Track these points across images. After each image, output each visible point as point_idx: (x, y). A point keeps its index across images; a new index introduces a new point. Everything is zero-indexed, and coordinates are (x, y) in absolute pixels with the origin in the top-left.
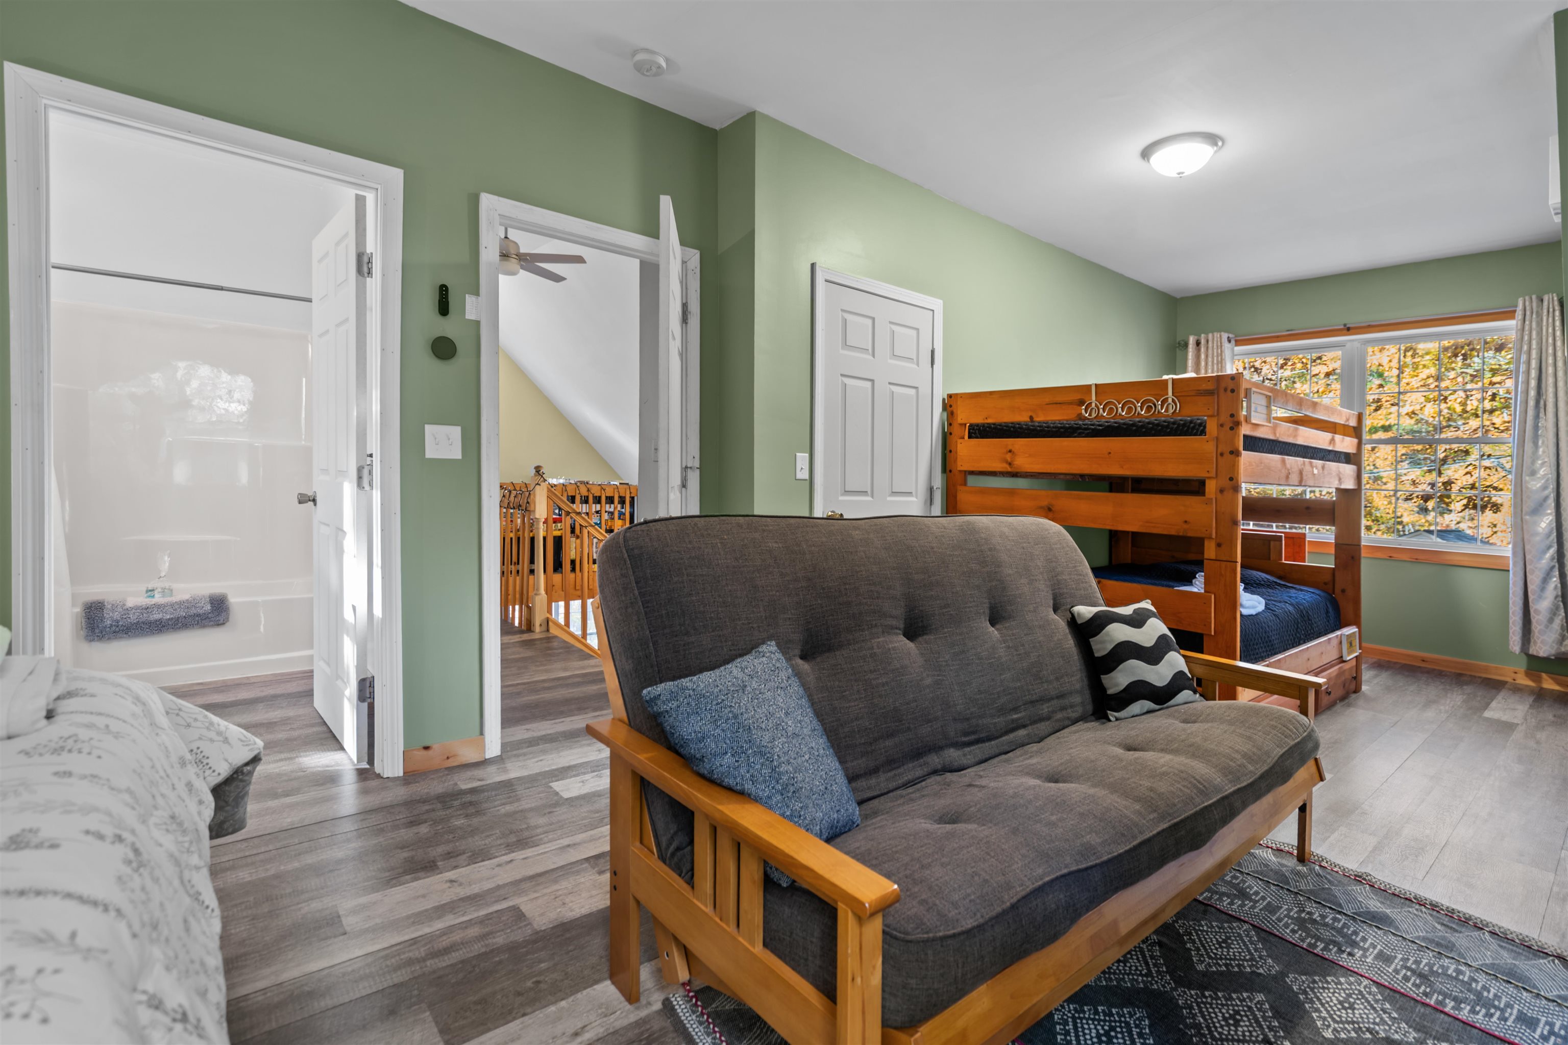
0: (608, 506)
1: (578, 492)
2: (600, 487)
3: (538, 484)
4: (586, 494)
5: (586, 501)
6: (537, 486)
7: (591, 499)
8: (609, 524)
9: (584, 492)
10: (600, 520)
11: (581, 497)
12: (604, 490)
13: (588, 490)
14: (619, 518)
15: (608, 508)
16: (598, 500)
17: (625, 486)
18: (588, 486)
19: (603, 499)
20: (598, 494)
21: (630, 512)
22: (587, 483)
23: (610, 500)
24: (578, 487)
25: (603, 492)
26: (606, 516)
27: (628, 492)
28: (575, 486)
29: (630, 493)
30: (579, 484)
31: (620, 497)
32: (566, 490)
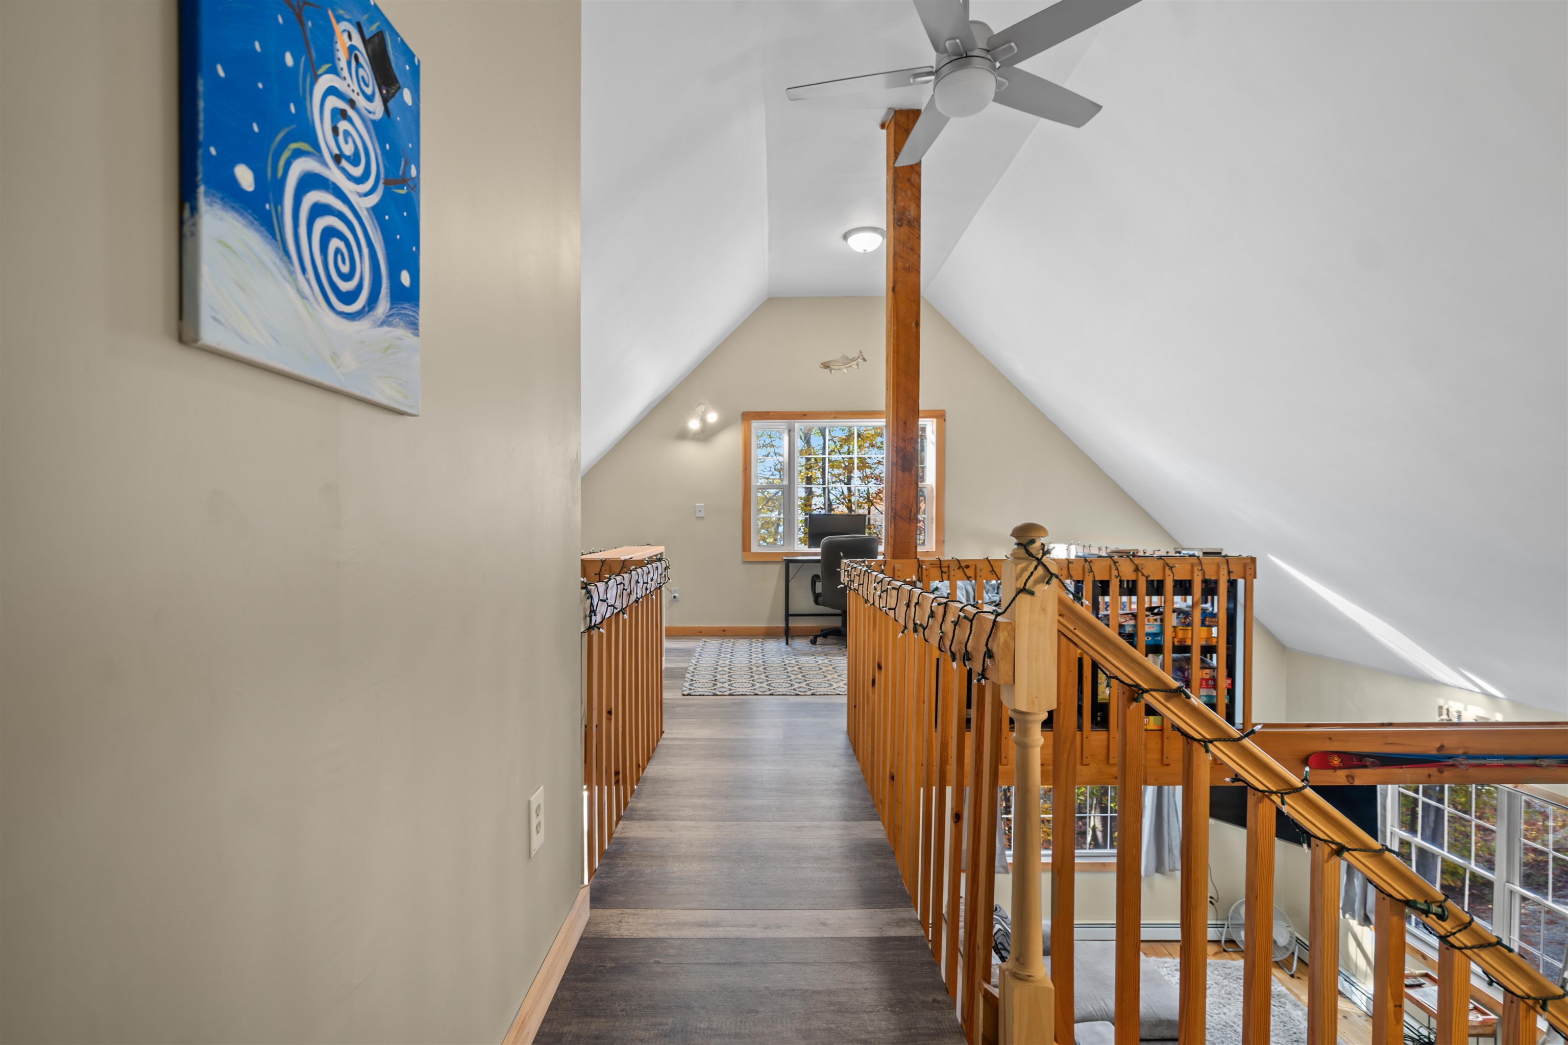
0: (1178, 599)
1: (1115, 573)
2: (1161, 562)
3: (1023, 590)
4: (1132, 577)
5: (1130, 589)
6: (1023, 597)
7: (1142, 586)
8: (1180, 635)
9: (1127, 572)
10: (1162, 626)
11: (1121, 582)
12: (1171, 568)
13: (1137, 569)
14: (1203, 624)
15: (1179, 602)
16: (1156, 588)
17: (1217, 559)
18: (1136, 561)
19: (1169, 586)
20: (1156, 577)
21: (1228, 610)
22: (1134, 556)
23: (1183, 588)
24: (1115, 563)
25: (1168, 572)
26: (1173, 620)
27: (1224, 571)
28: (1109, 561)
29: (1229, 572)
30: (1116, 557)
31: (1205, 581)
32: (1091, 571)
